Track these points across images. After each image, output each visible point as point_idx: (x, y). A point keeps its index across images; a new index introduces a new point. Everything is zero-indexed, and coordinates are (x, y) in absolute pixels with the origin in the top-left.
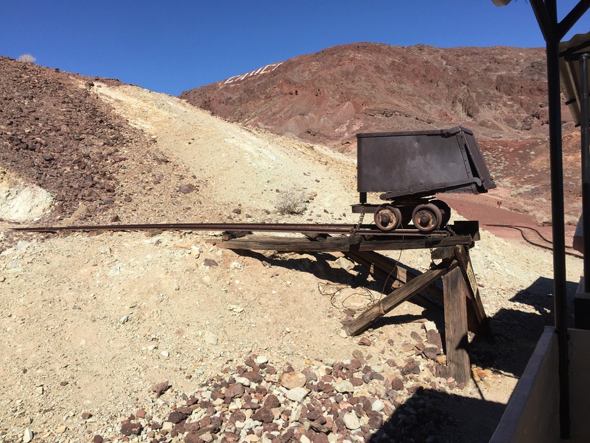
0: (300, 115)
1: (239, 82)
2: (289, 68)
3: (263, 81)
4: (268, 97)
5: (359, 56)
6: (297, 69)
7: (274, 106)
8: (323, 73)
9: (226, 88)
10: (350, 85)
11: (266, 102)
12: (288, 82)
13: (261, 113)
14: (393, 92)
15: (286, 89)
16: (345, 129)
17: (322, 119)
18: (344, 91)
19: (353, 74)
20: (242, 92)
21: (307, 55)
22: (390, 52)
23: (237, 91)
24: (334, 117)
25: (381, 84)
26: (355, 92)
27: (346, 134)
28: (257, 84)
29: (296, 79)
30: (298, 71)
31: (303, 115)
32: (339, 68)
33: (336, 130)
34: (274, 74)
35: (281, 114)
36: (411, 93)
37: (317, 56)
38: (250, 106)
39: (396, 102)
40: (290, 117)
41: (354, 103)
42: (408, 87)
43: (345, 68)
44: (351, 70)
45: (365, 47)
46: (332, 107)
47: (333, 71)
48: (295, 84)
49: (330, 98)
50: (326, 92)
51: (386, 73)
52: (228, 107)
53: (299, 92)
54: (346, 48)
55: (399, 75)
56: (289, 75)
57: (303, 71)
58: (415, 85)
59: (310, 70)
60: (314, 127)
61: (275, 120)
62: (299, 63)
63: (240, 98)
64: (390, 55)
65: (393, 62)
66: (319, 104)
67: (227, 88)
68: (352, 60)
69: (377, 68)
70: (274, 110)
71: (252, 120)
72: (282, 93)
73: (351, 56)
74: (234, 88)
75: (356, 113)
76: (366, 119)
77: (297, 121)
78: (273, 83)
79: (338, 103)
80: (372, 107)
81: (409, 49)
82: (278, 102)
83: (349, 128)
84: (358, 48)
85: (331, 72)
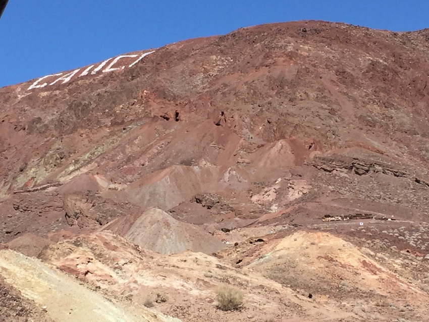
0: (182, 163)
1: (59, 86)
2: (163, 64)
3: (108, 88)
4: (119, 123)
5: (306, 49)
6: (180, 68)
7: (130, 142)
8: (232, 80)
9: (29, 98)
10: (286, 107)
11: (112, 134)
12: (161, 94)
13: (102, 156)
14: (372, 124)
15: (156, 108)
16: (272, 196)
17: (227, 175)
18: (274, 118)
19: (294, 85)
20: (64, 107)
21: (200, 40)
22: (369, 42)
23: (54, 106)
24: (252, 172)
25: (349, 106)
26: (296, 121)
27: (274, 208)
28: (94, 93)
29: (177, 90)
30: (183, 72)
31: (188, 163)
32: (264, 71)
33: (255, 198)
34: (132, 74)
35: (145, 160)
36: (407, 127)
37: (221, 44)
38: (81, 139)
39: (376, 144)
40: (162, 167)
41: (293, 143)
42: (403, 116)
43: (276, 72)
44: (289, 77)
45: (317, 31)
46: (248, 150)
47: (252, 76)
48: (175, 98)
49: (245, 131)
50: (236, 117)
51: (359, 86)
52: (33, 138)
53: (182, 116)
54: (280, 31)
55: (384, 90)
56: (162, 78)
57: (193, 73)
58: (417, 112)
59: (206, 71)
60: (210, 190)
61: (130, 171)
62: (184, 56)
63: (61, 121)
64: (367, 50)
65: (373, 64)
66: (222, 141)
67: (32, 98)
68: (291, 56)
69: (341, 73)
70: (129, 151)
71: (84, 170)
72: (147, 116)
73: (290, 48)
74: (48, 99)
75: (297, 163)
76: (316, 178)
77: (176, 177)
78: (130, 93)
79: (260, 141)
80: (328, 154)
81: (406, 39)
82: (139, 134)
83: (280, 193)
84: (303, 32)
85: (249, 78)
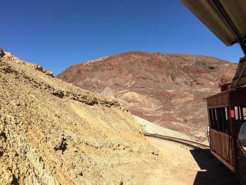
0: (113, 78)
1: (92, 63)
2: (110, 59)
3: (101, 63)
4: (102, 70)
5: (136, 56)
6: (113, 60)
7: (104, 74)
8: (123, 62)
9: (86, 65)
10: (132, 67)
11: (101, 72)
12: (110, 65)
13: (99, 76)
14: (147, 70)
15: (109, 67)
16: (129, 84)
17: (121, 80)
18: (130, 69)
19: (133, 63)
20: (93, 67)
21: (117, 54)
23: (91, 67)
24: (126, 79)
25: (143, 67)
26: (134, 70)
27: (129, 86)
28: (98, 64)
29: (113, 64)
31: (114, 78)
32: (128, 61)
33: (126, 84)
34: (105, 61)
35: (107, 77)
36: (153, 71)
37: (121, 55)
38: (96, 73)
39: (148, 74)
40: (110, 78)
41: (133, 74)
42: (153, 69)
43: (130, 61)
45: (138, 53)
46: (125, 75)
47: (126, 61)
48: (112, 66)
49: (125, 72)
50: (123, 69)
51: (145, 63)
52: (87, 73)
53: (114, 69)
54: (131, 53)
55: (149, 64)
56: (110, 62)
57: (116, 61)
58: (155, 68)
59: (118, 60)
60: (118, 82)
61: (104, 79)
62: (114, 58)
63: (92, 69)
64: (147, 56)
65: (148, 59)
66: (120, 74)
67: (87, 65)
68: (133, 58)
69: (142, 61)
71: (96, 79)
72: (107, 69)
73: (133, 56)
74: (90, 65)
75: (134, 77)
76: (137, 80)
77: (112, 80)
78: (104, 64)
79: (127, 74)
80: (139, 76)
81: (154, 54)
82: (106, 72)
84: (135, 53)
